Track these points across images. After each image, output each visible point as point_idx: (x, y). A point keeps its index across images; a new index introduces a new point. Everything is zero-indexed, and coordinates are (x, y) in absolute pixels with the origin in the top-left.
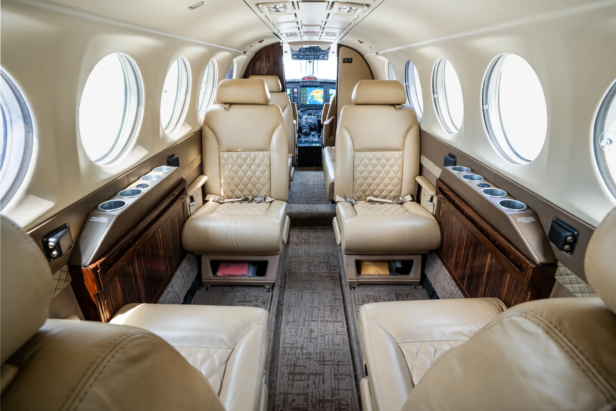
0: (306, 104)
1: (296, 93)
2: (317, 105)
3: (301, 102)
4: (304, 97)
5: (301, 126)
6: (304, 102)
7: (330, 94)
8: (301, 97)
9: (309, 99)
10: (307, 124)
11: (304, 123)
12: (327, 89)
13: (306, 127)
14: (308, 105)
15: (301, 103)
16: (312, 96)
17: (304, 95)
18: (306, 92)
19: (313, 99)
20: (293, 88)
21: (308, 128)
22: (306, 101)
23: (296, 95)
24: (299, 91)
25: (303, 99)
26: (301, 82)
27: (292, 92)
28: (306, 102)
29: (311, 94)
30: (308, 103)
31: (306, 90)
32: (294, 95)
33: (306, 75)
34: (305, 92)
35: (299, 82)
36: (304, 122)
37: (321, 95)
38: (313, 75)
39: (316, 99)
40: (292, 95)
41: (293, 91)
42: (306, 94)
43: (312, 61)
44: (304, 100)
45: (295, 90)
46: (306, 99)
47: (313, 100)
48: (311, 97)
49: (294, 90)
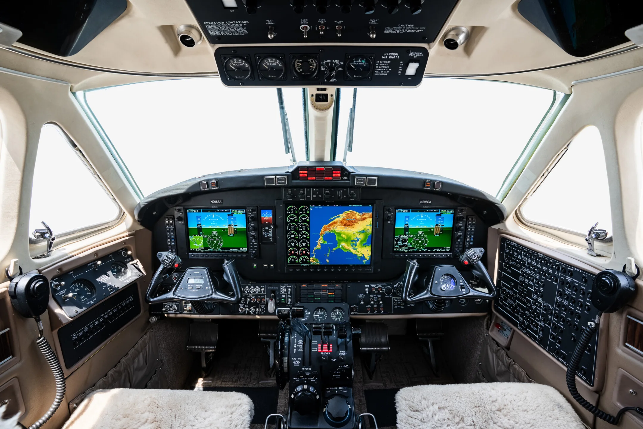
0: (306, 262)
1: (269, 227)
2: (348, 266)
3: (288, 257)
4: (298, 240)
5: (286, 369)
6: (299, 257)
7: (396, 227)
8: (288, 240)
9: (318, 247)
10: (310, 365)
11: (297, 362)
12: (389, 210)
13: (307, 377)
14: (316, 266)
15: (290, 259)
16: (331, 238)
17: (298, 232)
18: (308, 223)
19: (335, 244)
20: (258, 210)
21: (312, 379)
22: (306, 254)
23: (271, 234)
24: (280, 217)
25: (295, 246)
26: (286, 187)
27: (252, 224)
28: (309, 256)
29: (325, 229)
30: (314, 261)
31: (308, 214)
32: (260, 234)
33: (308, 159)
34: (305, 221)
35: (278, 188)
36: (297, 355)
37: (363, 232)
38: (334, 159)
39: (346, 246)
40: (253, 234)
41: (257, 219)
42: (306, 230)
43: (331, 90)
44: (299, 248)
45: (267, 216)
46: (307, 246)
47: (334, 249)
48: (325, 238)
49: (259, 215)
